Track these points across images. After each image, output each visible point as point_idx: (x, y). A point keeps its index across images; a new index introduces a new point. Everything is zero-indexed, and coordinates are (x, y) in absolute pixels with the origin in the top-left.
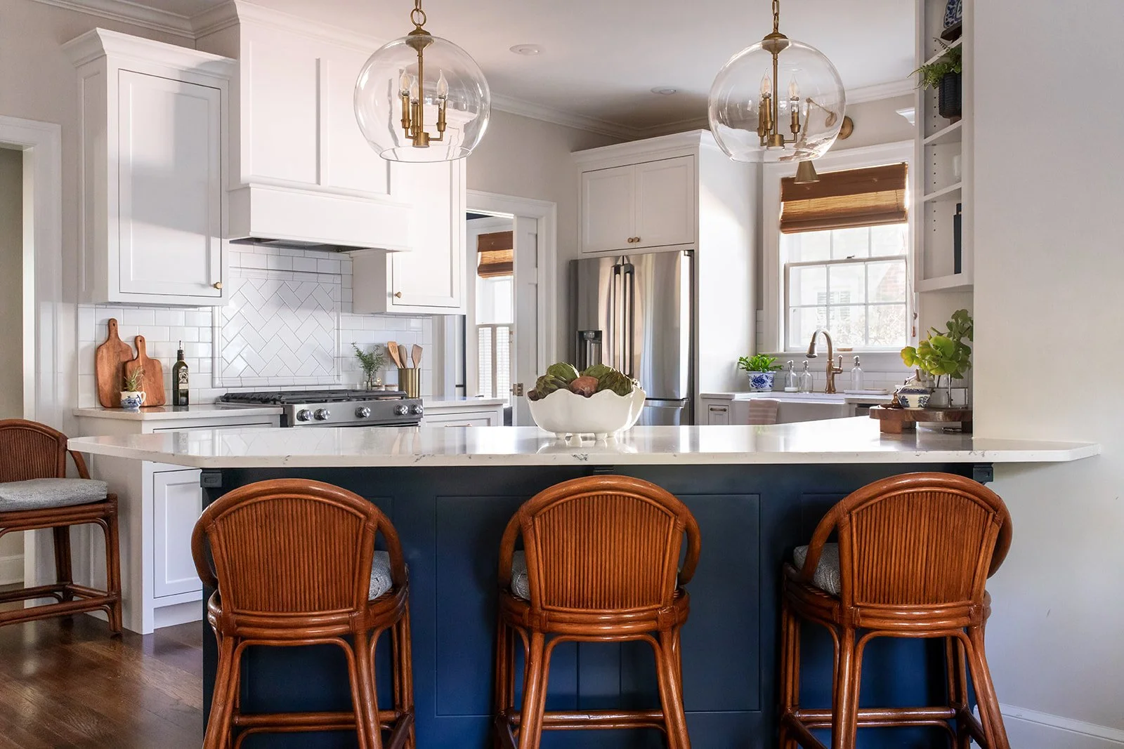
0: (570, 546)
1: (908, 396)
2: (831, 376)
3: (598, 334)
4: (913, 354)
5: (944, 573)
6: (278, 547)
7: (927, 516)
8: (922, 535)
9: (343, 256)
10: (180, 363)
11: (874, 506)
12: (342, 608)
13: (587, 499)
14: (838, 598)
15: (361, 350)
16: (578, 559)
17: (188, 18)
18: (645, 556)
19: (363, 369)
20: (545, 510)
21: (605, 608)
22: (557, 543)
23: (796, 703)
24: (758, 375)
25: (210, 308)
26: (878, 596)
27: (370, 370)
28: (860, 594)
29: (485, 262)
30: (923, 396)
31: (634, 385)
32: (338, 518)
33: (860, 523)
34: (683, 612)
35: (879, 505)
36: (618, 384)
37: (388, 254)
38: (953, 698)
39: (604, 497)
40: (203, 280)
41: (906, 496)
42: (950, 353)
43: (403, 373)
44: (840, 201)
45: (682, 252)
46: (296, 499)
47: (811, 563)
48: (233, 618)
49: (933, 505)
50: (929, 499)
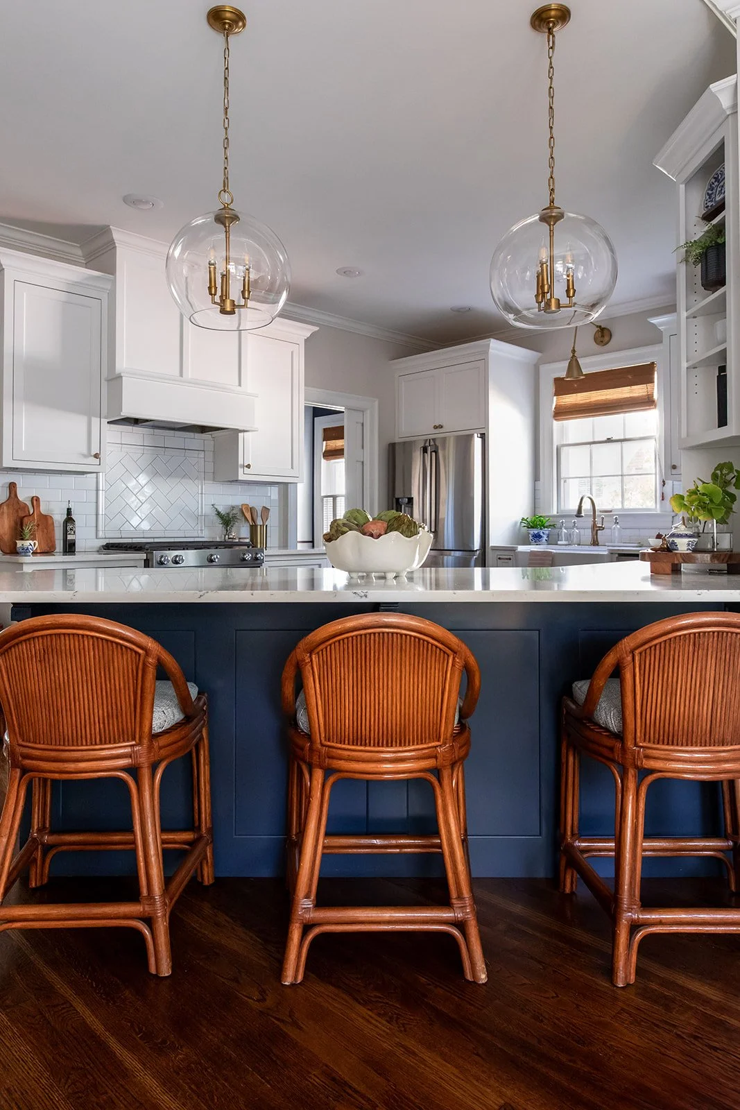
0: (347, 683)
1: (677, 540)
2: (595, 532)
3: (411, 500)
4: (682, 501)
5: (731, 716)
6: (57, 681)
7: (714, 656)
8: (708, 674)
9: (206, 436)
10: (69, 519)
11: (658, 646)
12: (124, 741)
13: (363, 636)
14: (620, 736)
15: (220, 510)
16: (355, 698)
17: (78, 245)
18: (424, 694)
19: (221, 525)
20: (322, 646)
21: (383, 746)
22: (334, 681)
23: (576, 831)
24: (536, 532)
25: (95, 474)
26: (661, 738)
27: (227, 526)
28: (643, 735)
29: (328, 449)
30: (692, 540)
31: (420, 529)
32: (117, 654)
33: (643, 662)
34: (463, 749)
35: (663, 645)
36: (405, 527)
37: (240, 434)
38: (729, 830)
39: (381, 634)
40: (85, 451)
41: (692, 636)
42: (718, 500)
43: (253, 529)
44: (600, 395)
45: (476, 435)
46: (73, 634)
47: (592, 699)
48: (19, 750)
49: (720, 645)
50: (716, 639)
